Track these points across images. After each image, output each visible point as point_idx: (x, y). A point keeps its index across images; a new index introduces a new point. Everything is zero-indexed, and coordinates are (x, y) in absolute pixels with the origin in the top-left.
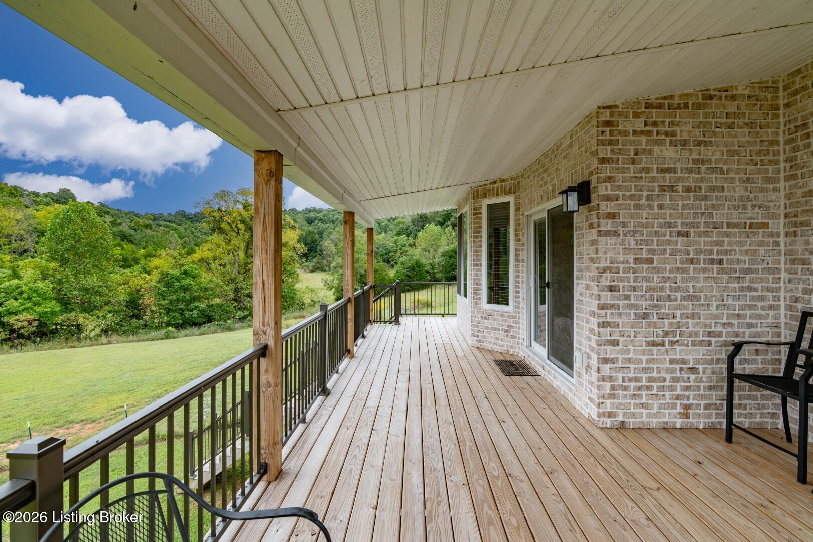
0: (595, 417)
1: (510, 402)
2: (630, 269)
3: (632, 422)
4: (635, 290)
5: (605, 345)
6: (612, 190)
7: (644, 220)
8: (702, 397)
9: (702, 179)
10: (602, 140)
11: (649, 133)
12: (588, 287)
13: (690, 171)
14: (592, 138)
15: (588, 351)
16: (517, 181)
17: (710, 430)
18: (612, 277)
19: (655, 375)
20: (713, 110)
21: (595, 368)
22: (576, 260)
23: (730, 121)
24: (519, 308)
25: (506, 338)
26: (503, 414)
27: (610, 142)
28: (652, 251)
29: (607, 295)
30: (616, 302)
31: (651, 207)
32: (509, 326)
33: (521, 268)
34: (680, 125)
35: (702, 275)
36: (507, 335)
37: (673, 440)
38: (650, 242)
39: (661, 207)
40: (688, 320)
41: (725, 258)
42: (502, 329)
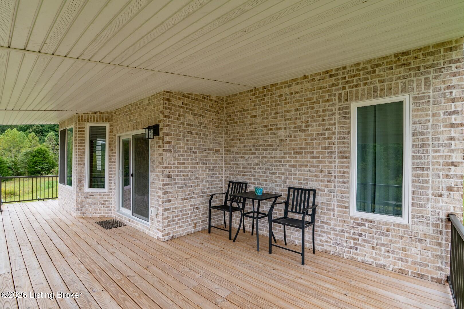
0: (161, 237)
1: (115, 242)
2: (176, 167)
3: (176, 235)
4: (177, 177)
5: (165, 203)
6: (169, 131)
7: (181, 146)
8: (201, 218)
9: (201, 131)
10: (165, 107)
11: (184, 108)
12: (157, 176)
13: (197, 126)
14: (160, 104)
15: (157, 207)
16: (111, 115)
17: (203, 230)
18: (168, 171)
19: (185, 212)
20: (205, 103)
21: (161, 214)
22: (151, 163)
23: (210, 109)
24: (111, 189)
25: (103, 208)
26: (112, 249)
27: (169, 109)
28: (184, 159)
29: (166, 179)
30: (170, 182)
31: (184, 140)
32: (105, 201)
33: (113, 166)
34: (195, 107)
35: (201, 169)
36: (104, 206)
37: (192, 238)
38: (183, 155)
39: (187, 140)
40: (196, 188)
41: (207, 162)
42: (100, 203)
